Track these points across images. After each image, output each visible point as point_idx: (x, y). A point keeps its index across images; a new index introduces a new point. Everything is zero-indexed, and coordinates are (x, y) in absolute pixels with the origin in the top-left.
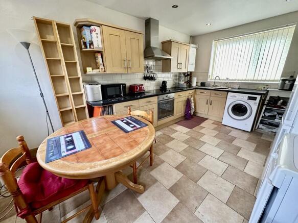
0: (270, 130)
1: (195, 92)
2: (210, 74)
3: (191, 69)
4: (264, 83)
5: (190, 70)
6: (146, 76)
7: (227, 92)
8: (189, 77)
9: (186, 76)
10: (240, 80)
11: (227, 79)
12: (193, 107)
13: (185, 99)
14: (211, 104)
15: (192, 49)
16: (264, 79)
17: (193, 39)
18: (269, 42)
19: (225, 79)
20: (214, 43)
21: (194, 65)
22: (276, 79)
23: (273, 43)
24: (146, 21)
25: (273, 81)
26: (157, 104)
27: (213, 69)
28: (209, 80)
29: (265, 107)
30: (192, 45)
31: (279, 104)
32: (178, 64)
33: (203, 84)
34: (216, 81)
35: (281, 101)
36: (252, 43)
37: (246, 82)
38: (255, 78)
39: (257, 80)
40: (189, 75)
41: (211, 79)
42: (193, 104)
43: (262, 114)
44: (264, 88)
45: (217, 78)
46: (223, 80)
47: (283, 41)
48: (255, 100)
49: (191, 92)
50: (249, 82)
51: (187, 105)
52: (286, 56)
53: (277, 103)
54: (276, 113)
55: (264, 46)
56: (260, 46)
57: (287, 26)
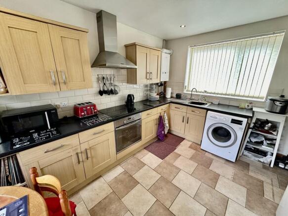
0: (257, 159)
1: (169, 106)
2: (186, 84)
3: (165, 78)
4: (247, 101)
5: (163, 80)
6: (102, 90)
7: (205, 111)
8: (163, 87)
9: (159, 86)
10: (220, 94)
11: (205, 92)
12: (167, 125)
13: (157, 116)
14: (187, 123)
15: (165, 56)
16: (247, 94)
17: (167, 43)
18: (252, 52)
19: (203, 91)
20: (189, 49)
21: (168, 74)
22: (261, 95)
23: (257, 53)
24: (97, 14)
25: (258, 98)
26: (114, 132)
27: (189, 79)
28: (185, 92)
29: (250, 130)
30: (165, 50)
31: (266, 128)
32: (147, 73)
33: (178, 96)
34: (193, 93)
35: (270, 124)
36: (233, 51)
37: (227, 96)
38: (237, 93)
39: (239, 96)
40: (164, 85)
41: (188, 91)
42: (166, 122)
43: (247, 139)
44: (248, 106)
45: (194, 90)
46: (200, 92)
47: (269, 52)
48: (241, 124)
49: (164, 107)
50: (230, 97)
51: (159, 124)
52: (273, 69)
53: (265, 126)
54: (264, 139)
55: (246, 56)
56: (243, 55)
57: (274, 33)
